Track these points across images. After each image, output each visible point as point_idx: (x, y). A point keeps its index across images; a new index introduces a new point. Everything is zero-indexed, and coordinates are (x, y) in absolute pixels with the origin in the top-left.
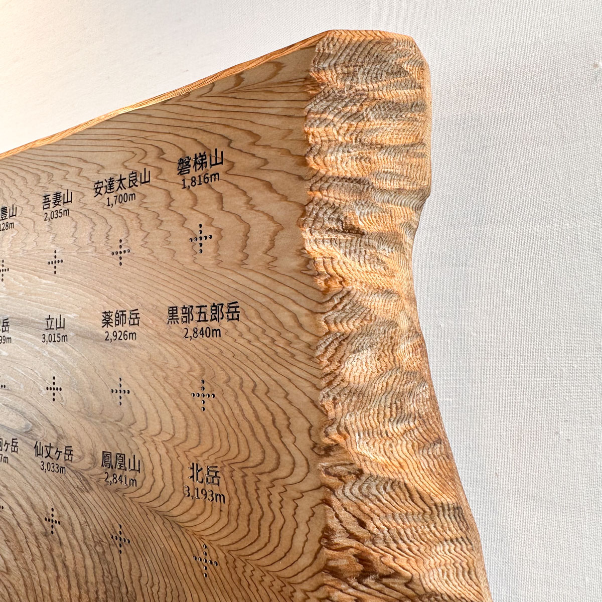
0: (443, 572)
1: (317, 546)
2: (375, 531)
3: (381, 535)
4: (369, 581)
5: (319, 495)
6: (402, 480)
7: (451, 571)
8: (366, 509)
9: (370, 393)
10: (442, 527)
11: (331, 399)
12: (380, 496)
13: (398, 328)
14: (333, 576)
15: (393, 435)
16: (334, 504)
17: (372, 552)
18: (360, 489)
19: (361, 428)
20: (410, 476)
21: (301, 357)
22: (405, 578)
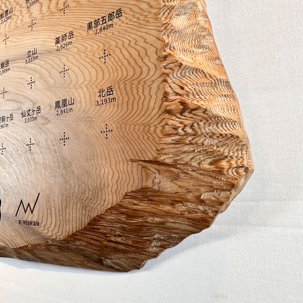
0: (221, 108)
2: (188, 90)
3: (191, 92)
4: (186, 114)
5: (161, 79)
6: (201, 69)
7: (225, 108)
8: (184, 82)
9: (185, 33)
10: (220, 90)
11: (166, 35)
12: (191, 76)
13: (198, 7)
14: (169, 114)
15: (196, 53)
16: (169, 81)
17: (187, 100)
18: (181, 74)
19: (181, 48)
20: (205, 68)
21: (151, 20)
22: (203, 109)
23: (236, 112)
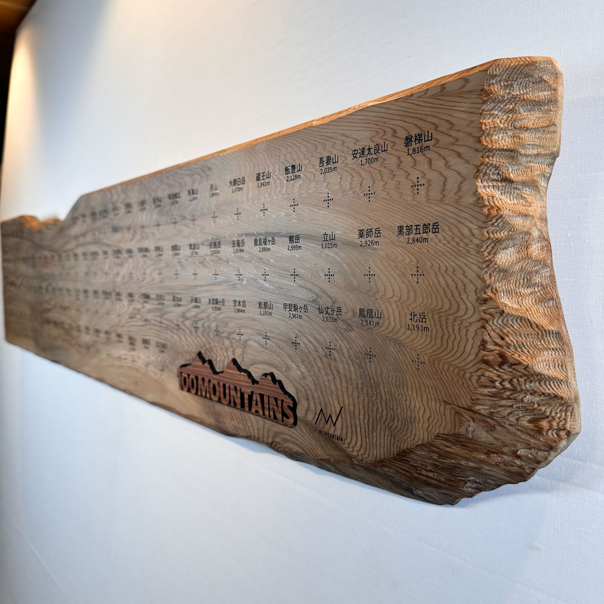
0: (546, 364)
1: (478, 349)
2: (509, 342)
3: (513, 344)
4: (505, 367)
5: (480, 324)
6: (526, 317)
7: (551, 365)
8: (505, 331)
9: (511, 272)
10: (548, 342)
11: (488, 274)
12: (513, 325)
14: (486, 364)
15: (524, 294)
16: (487, 328)
17: (507, 352)
18: (502, 321)
19: (505, 290)
20: (532, 316)
21: (473, 252)
22: (524, 365)
23: (564, 369)
